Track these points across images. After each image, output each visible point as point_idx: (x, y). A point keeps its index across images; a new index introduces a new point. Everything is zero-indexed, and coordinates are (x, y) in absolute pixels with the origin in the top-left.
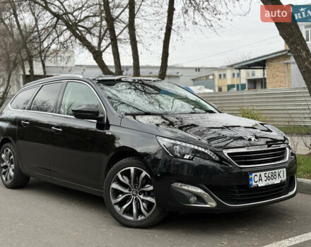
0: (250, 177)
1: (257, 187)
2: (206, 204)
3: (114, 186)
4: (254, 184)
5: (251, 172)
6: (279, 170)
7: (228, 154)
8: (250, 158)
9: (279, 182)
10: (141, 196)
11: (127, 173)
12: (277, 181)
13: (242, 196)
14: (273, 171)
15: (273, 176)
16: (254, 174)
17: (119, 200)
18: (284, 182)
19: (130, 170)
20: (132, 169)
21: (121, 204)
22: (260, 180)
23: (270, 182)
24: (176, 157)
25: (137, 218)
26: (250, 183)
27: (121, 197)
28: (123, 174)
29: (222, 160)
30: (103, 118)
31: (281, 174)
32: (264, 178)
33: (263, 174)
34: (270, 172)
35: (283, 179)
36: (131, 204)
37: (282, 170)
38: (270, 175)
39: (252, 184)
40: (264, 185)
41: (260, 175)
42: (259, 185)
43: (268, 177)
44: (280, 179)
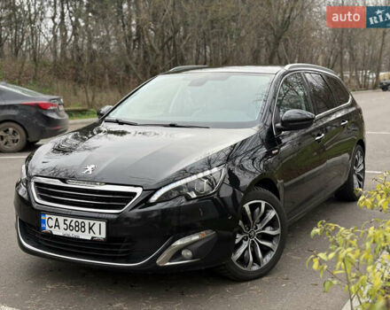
0: (43, 218)
1: (50, 235)
4: (48, 228)
9: (89, 238)
12: (86, 236)
14: (80, 221)
15: (81, 228)
16: (47, 216)
22: (55, 225)
23: (73, 234)
26: (43, 226)
31: (96, 228)
32: (62, 226)
33: (61, 219)
34: (75, 220)
37: (97, 223)
38: (73, 224)
39: (44, 229)
40: (61, 234)
41: (57, 220)
42: (54, 233)
43: (70, 226)
44: (92, 235)
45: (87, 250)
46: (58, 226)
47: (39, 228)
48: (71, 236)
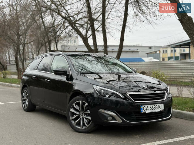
0: (141, 107)
1: (145, 113)
2: (117, 121)
3: (72, 110)
4: (143, 111)
5: (142, 105)
6: (159, 105)
7: (129, 95)
8: (143, 97)
9: (159, 111)
10: (85, 116)
11: (78, 104)
12: (158, 110)
13: (136, 118)
14: (156, 105)
15: (156, 108)
16: (143, 106)
17: (74, 118)
18: (162, 111)
19: (79, 102)
20: (81, 101)
21: (75, 120)
22: (147, 109)
23: (153, 111)
24: (102, 96)
25: (83, 127)
26: (141, 111)
27: (75, 116)
28: (76, 104)
29: (126, 98)
30: (69, 75)
31: (161, 107)
33: (149, 106)
34: (154, 105)
35: (161, 109)
36: (80, 120)
37: (161, 104)
38: (153, 107)
40: (149, 112)
41: (147, 107)
42: (147, 112)
43: (152, 108)
44: (160, 109)
46: (148, 109)
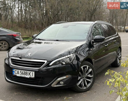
0: (13, 70)
12: (28, 76)
14: (26, 71)
16: (15, 70)
32: (20, 73)
33: (19, 71)
34: (24, 71)
39: (14, 74)
41: (18, 71)
42: (17, 75)
43: (23, 73)
44: (30, 76)
45: (28, 81)
47: (12, 74)
48: (23, 76)
